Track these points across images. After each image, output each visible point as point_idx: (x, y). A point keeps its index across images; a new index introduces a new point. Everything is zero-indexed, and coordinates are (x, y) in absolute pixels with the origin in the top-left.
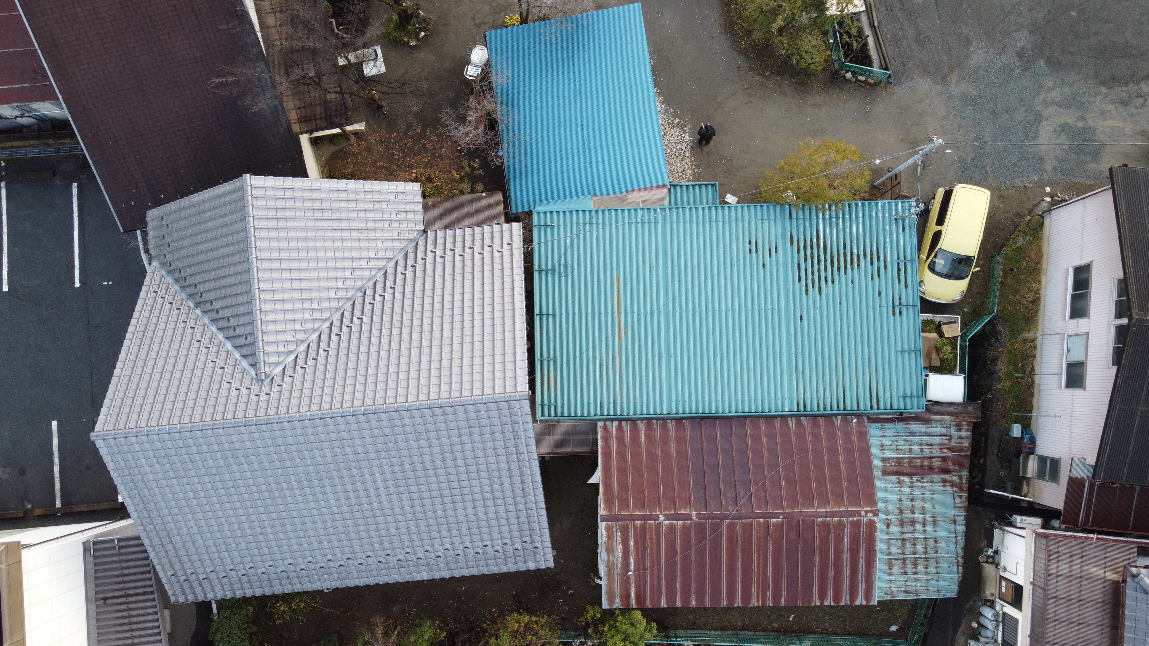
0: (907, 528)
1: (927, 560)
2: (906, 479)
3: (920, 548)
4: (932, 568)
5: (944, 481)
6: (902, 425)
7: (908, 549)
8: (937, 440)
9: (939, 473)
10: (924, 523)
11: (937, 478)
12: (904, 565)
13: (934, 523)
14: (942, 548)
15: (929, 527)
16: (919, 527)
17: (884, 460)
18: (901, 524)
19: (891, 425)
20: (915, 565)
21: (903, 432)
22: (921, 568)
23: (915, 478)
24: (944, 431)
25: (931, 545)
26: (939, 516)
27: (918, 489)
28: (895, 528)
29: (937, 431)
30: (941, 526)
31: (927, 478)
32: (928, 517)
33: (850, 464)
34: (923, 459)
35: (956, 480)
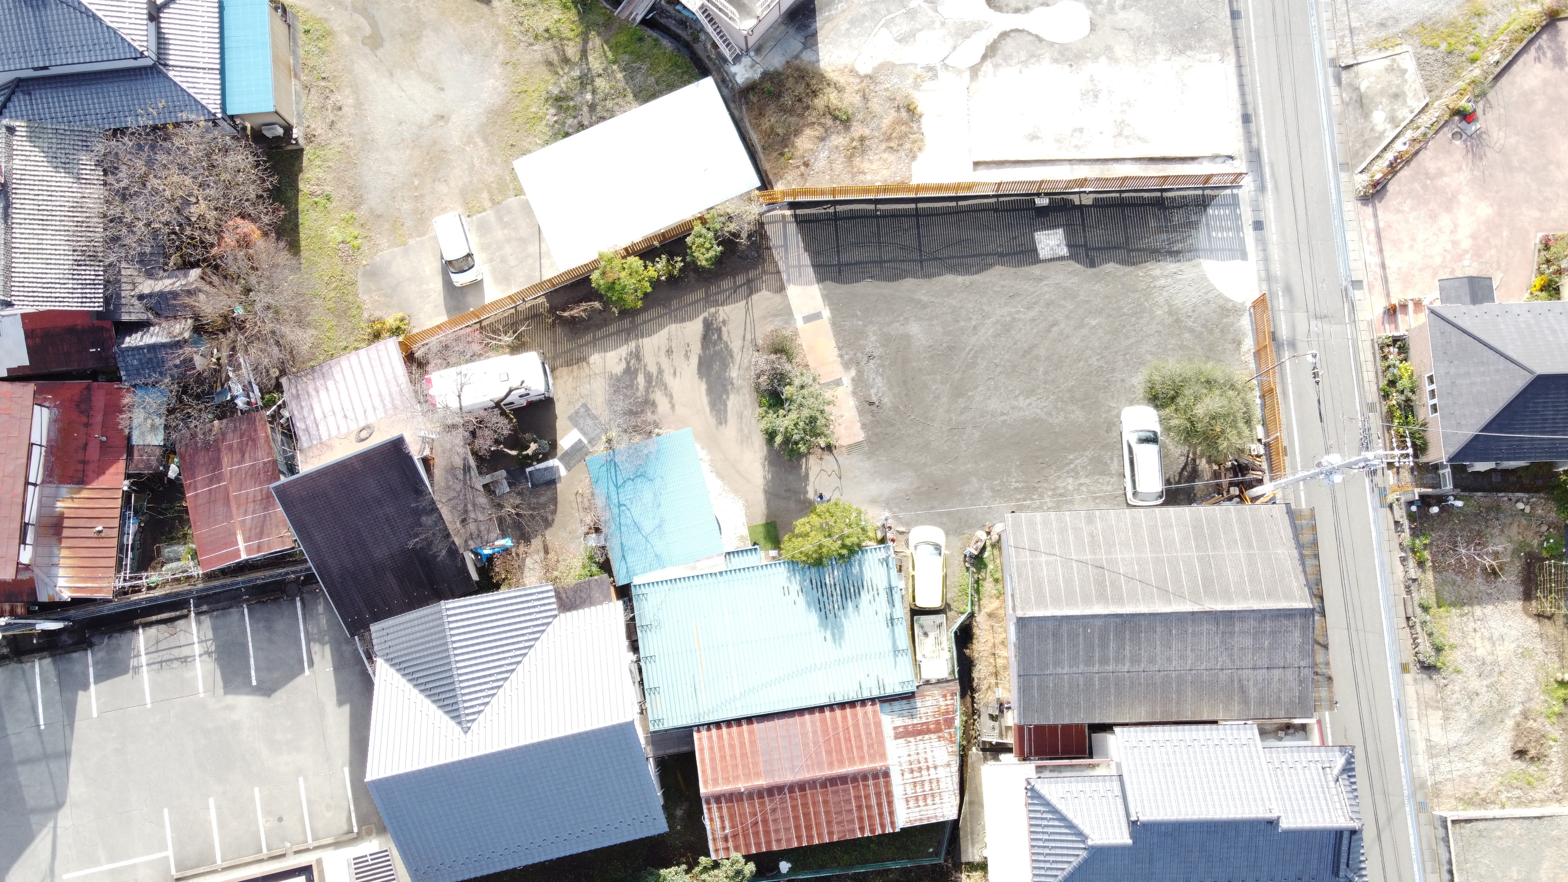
0: (916, 774)
1: (933, 795)
2: (912, 739)
3: (927, 787)
4: (937, 800)
5: (939, 737)
6: (904, 702)
7: (919, 789)
8: (930, 710)
9: (934, 732)
10: (928, 768)
11: (933, 736)
12: (917, 800)
13: (935, 767)
14: (943, 785)
15: (932, 771)
16: (924, 772)
17: (895, 728)
18: (912, 771)
19: (896, 703)
20: (925, 799)
21: (907, 707)
22: (929, 801)
23: (919, 738)
24: (934, 703)
25: (934, 785)
26: (938, 763)
27: (921, 745)
28: (908, 775)
29: (929, 703)
30: (940, 769)
31: (927, 737)
32: (930, 764)
33: (869, 734)
34: (923, 724)
35: (946, 735)
